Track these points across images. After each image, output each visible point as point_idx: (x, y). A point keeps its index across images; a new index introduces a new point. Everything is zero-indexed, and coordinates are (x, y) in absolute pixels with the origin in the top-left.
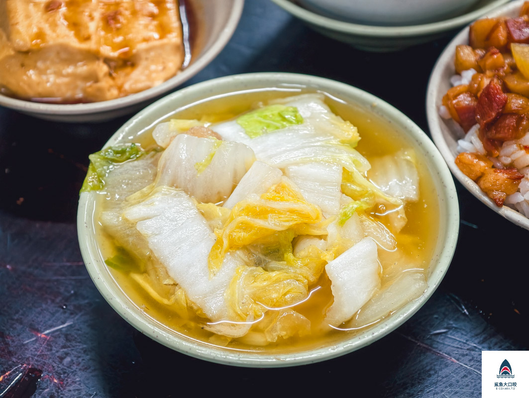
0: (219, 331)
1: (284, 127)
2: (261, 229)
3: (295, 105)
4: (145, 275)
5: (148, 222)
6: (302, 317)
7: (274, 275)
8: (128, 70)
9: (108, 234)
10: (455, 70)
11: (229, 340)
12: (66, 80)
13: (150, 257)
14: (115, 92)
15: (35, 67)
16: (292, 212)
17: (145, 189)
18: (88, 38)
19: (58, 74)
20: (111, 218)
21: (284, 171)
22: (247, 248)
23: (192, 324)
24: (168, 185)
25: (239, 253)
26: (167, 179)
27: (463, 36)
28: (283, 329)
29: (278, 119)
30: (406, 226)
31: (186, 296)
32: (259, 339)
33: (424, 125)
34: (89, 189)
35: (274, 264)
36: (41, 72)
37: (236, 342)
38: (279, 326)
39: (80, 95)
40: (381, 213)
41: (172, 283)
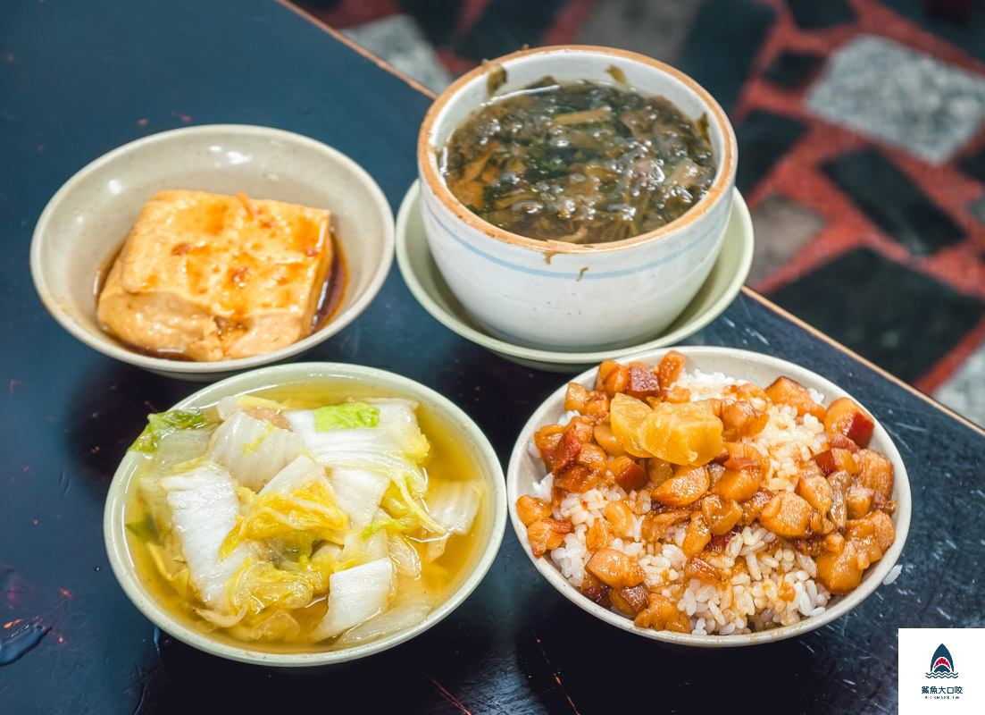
0: (208, 617)
1: (355, 426)
2: (281, 524)
3: (378, 407)
4: (161, 547)
5: (180, 494)
6: (293, 621)
7: (280, 573)
8: (240, 333)
9: (141, 498)
10: (566, 406)
11: (215, 628)
12: (169, 331)
13: (171, 530)
14: (218, 354)
15: (142, 311)
16: (315, 513)
17: (192, 461)
18: (203, 292)
19: (165, 323)
20: (148, 483)
21: (329, 472)
22: (265, 541)
23: (187, 605)
24: (214, 461)
25: (256, 545)
26: (215, 454)
27: (591, 374)
28: (272, 629)
29: (356, 417)
30: (441, 557)
31: (189, 577)
32: (244, 633)
33: (505, 458)
34: (137, 448)
35: (287, 563)
36: (147, 317)
37: (223, 632)
38: (268, 626)
39: (181, 350)
40: (420, 539)
41: (182, 560)
